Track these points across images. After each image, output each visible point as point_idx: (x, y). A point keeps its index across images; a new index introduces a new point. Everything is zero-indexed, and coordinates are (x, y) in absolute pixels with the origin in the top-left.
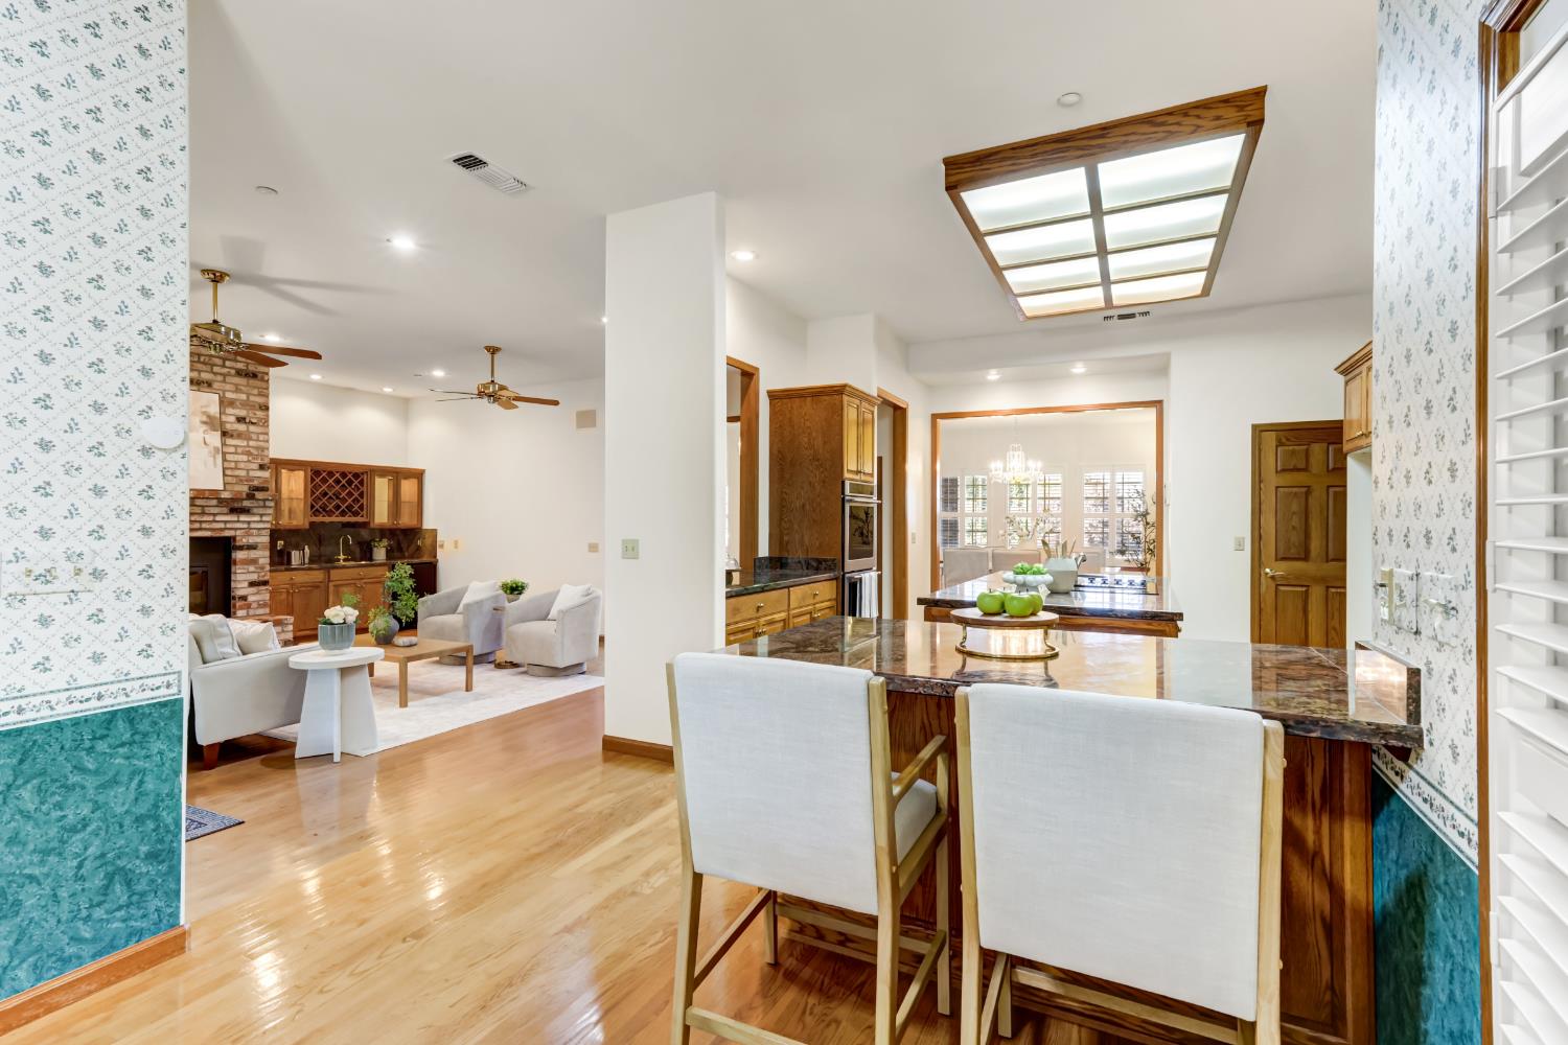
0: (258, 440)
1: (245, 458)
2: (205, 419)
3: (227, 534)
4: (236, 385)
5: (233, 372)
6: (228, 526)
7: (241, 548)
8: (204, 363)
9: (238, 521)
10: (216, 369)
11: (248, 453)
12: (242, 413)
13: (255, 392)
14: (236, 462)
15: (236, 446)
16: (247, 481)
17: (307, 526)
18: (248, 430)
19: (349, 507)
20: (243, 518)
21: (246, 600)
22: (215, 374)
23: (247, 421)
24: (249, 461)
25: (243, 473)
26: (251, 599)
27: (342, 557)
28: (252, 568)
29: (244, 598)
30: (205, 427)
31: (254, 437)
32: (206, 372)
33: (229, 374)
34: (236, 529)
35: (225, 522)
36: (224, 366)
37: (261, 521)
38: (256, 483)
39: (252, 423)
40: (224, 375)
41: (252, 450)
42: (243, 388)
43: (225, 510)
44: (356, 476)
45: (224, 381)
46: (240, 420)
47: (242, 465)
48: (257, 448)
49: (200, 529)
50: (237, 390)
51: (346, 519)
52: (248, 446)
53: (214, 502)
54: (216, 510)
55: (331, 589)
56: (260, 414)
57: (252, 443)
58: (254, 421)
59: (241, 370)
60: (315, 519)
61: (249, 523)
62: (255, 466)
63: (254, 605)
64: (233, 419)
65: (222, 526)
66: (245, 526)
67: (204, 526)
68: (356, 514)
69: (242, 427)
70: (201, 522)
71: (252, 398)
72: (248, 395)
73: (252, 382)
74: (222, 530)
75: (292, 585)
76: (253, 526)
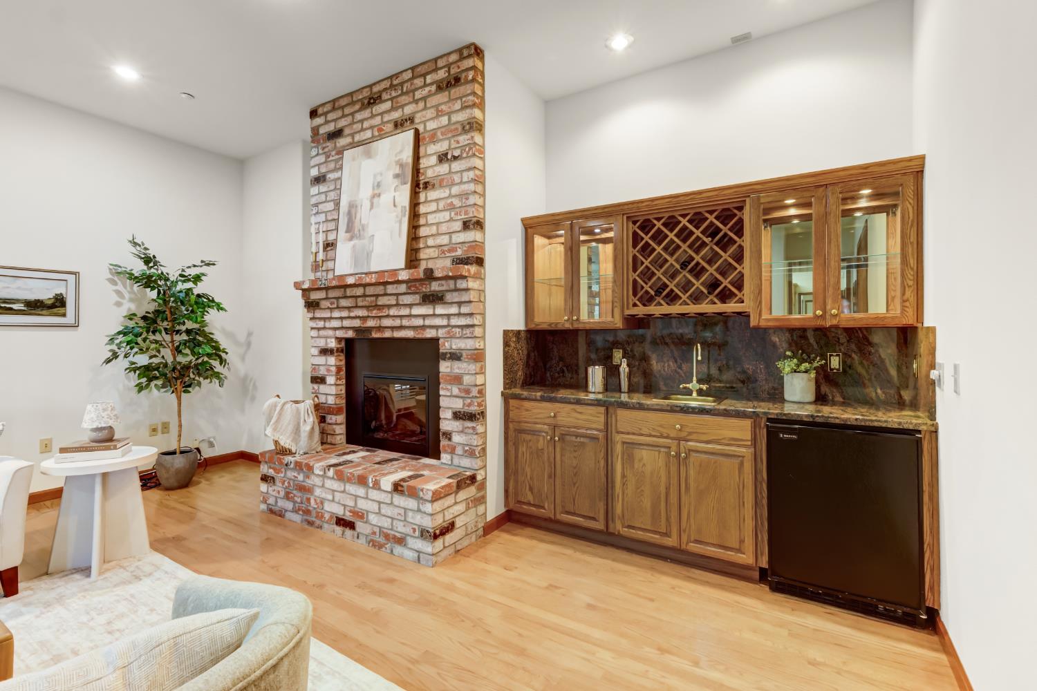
0: (461, 183)
1: (446, 216)
2: (397, 171)
3: (430, 334)
4: (437, 106)
5: (434, 88)
6: (428, 322)
7: (444, 357)
8: (407, 93)
9: (434, 315)
10: (418, 95)
11: (451, 207)
12: (442, 147)
13: (458, 106)
14: (438, 224)
15: (437, 200)
16: (449, 251)
17: (618, 323)
18: (450, 172)
19: (713, 285)
20: (440, 310)
21: (450, 439)
22: (416, 102)
23: (449, 157)
24: (451, 220)
25: (444, 240)
26: (456, 438)
27: (694, 385)
28: (455, 391)
29: (448, 435)
30: (396, 182)
31: (457, 178)
32: (410, 103)
33: (430, 95)
34: (437, 327)
35: (424, 317)
36: (425, 85)
37: (459, 315)
38: (459, 253)
39: (455, 158)
40: (424, 99)
41: (457, 202)
42: (443, 107)
43: (416, 298)
44: (725, 216)
45: (425, 108)
46: (443, 158)
47: (444, 228)
48: (459, 196)
49: (401, 327)
50: (439, 114)
51: (706, 307)
52: (450, 196)
53: (403, 288)
54: (407, 299)
55: (618, 448)
56: (464, 139)
57: (455, 190)
58: (456, 153)
59: (441, 81)
60: (641, 311)
61: (449, 316)
62: (458, 226)
63: (459, 451)
64: (434, 160)
65: (419, 322)
66: (445, 322)
67: (405, 322)
68: (725, 296)
69: (444, 168)
70: (401, 317)
71: (455, 118)
72: (449, 114)
73: (456, 92)
74: (424, 327)
75: (555, 427)
76: (454, 321)
